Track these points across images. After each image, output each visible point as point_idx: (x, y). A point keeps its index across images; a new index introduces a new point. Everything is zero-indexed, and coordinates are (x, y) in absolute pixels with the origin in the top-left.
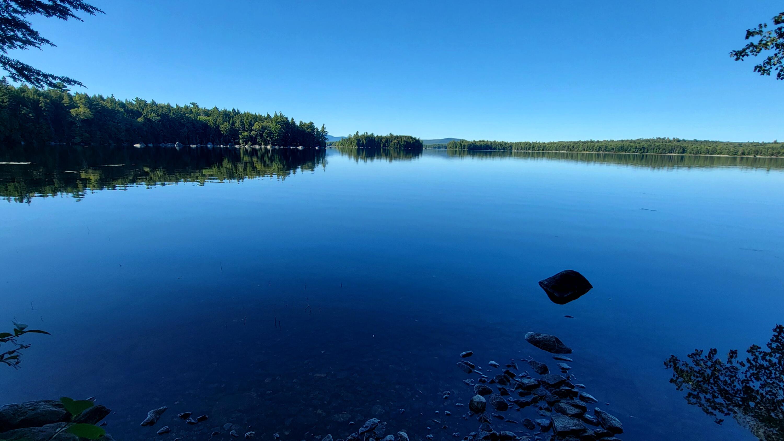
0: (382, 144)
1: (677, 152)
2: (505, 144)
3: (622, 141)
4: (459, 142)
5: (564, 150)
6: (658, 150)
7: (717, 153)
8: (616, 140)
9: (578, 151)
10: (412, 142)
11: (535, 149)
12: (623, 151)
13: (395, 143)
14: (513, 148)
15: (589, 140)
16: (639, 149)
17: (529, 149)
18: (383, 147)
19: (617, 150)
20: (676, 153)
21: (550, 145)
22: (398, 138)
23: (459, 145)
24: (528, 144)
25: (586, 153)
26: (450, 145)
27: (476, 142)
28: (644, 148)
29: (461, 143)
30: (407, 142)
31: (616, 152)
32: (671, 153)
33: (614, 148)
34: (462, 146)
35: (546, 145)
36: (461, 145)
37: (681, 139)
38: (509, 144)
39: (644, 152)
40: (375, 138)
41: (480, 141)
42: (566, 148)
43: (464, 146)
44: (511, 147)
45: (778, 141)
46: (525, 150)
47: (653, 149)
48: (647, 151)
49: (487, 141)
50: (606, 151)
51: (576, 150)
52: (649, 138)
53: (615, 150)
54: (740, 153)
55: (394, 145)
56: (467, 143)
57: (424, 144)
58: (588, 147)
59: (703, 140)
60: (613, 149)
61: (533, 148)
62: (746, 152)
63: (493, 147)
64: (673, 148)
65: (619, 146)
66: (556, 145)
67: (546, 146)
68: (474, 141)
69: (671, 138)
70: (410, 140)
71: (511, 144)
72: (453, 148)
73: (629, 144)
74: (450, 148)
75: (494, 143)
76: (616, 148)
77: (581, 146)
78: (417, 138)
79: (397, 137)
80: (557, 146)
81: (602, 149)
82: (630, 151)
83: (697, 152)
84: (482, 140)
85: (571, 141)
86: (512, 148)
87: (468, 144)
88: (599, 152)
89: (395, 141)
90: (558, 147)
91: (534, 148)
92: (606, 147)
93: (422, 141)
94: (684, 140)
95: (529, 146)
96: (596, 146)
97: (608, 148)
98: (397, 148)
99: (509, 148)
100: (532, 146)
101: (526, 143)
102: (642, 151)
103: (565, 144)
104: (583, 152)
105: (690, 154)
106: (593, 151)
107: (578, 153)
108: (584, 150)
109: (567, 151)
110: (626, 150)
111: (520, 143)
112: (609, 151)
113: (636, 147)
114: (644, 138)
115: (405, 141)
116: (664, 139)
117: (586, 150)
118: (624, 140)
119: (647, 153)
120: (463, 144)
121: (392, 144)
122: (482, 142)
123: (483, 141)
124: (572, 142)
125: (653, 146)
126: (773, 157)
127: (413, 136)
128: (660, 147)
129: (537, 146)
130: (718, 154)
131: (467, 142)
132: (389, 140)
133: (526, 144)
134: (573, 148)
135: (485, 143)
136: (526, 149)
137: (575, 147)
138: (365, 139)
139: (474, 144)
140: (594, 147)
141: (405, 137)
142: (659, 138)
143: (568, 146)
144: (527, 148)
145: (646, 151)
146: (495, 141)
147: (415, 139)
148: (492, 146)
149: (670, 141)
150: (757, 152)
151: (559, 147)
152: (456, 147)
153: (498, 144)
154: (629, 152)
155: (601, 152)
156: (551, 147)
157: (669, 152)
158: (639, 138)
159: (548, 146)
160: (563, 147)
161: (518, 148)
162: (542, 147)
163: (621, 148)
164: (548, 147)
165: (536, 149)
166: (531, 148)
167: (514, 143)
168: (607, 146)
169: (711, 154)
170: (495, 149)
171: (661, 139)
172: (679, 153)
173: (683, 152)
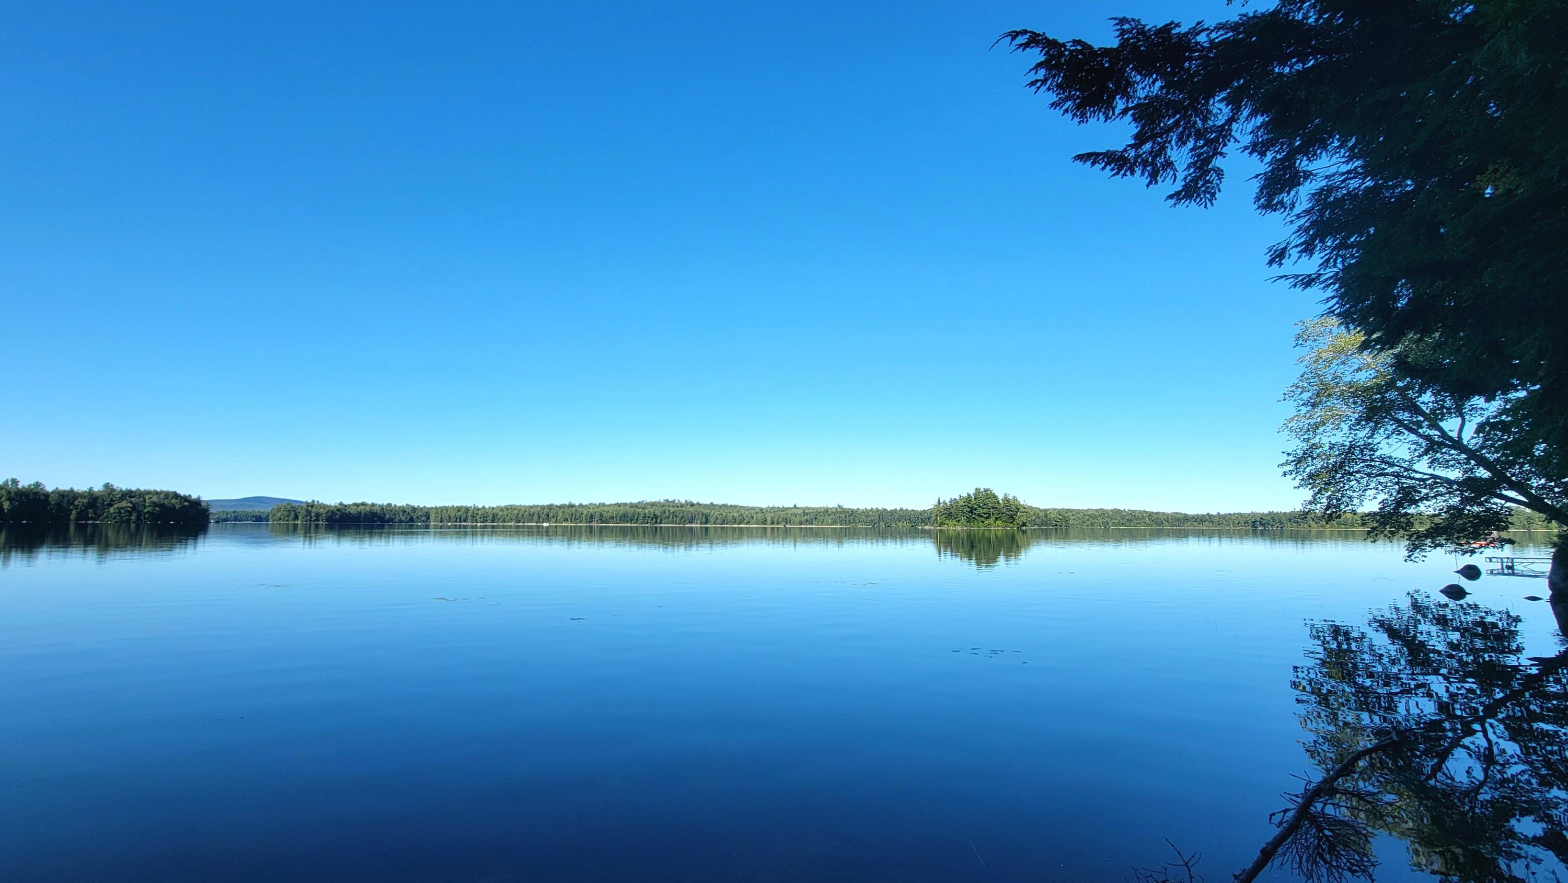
0: (74, 512)
1: (699, 521)
2: (414, 509)
3: (619, 505)
4: (304, 505)
5: (531, 521)
6: (675, 518)
7: (745, 521)
8: (609, 503)
9: (556, 522)
10: (178, 506)
11: (476, 520)
12: (627, 522)
13: (122, 508)
14: (432, 518)
15: (567, 503)
16: (649, 517)
17: (465, 521)
18: (78, 519)
19: (618, 519)
20: (697, 524)
21: (505, 512)
22: (131, 497)
23: (303, 512)
24: (463, 510)
25: (571, 526)
26: (279, 514)
27: (346, 506)
28: (656, 517)
29: (310, 508)
30: (162, 506)
31: (618, 523)
32: (692, 522)
33: (614, 516)
34: (313, 514)
35: (498, 512)
36: (309, 512)
37: (695, 502)
38: (421, 509)
39: (656, 523)
40: (47, 495)
41: (357, 505)
42: (536, 517)
43: (318, 515)
44: (426, 516)
45: (798, 506)
46: (456, 522)
47: (669, 517)
48: (661, 521)
49: (373, 505)
50: (602, 521)
51: (554, 520)
52: (654, 501)
53: (615, 519)
54: (769, 521)
55: (120, 513)
56: (324, 508)
57: (212, 510)
58: (572, 515)
59: (721, 503)
60: (613, 518)
61: (473, 517)
62: (775, 520)
63: (387, 516)
64: (693, 515)
65: (620, 512)
66: (516, 512)
67: (497, 515)
68: (341, 504)
69: (683, 501)
70: (174, 501)
71: (427, 511)
72: (288, 521)
73: (634, 511)
74: (280, 519)
75: (388, 509)
76: (616, 517)
77: (560, 514)
78: (194, 496)
79: (129, 494)
80: (518, 514)
81: (596, 519)
82: (637, 520)
83: (723, 522)
84: (359, 501)
85: (536, 504)
86: (428, 518)
87: (327, 510)
88: (591, 524)
89: (124, 504)
90: (520, 516)
91: (475, 518)
92: (601, 515)
93: (207, 502)
94: (698, 504)
95: (465, 515)
96: (585, 512)
97: (604, 516)
98: (128, 521)
99: (423, 519)
100: (470, 513)
101: (459, 509)
102: (654, 520)
103: (532, 511)
104: (564, 524)
105: (715, 524)
106: (581, 522)
107: (556, 526)
108: (566, 520)
109: (537, 522)
110: (632, 520)
111: (446, 509)
112: (606, 522)
113: (645, 514)
114: (648, 501)
115: (155, 504)
116: (673, 502)
117: (569, 520)
118: (621, 504)
119: (660, 523)
120: (314, 510)
121: (112, 510)
122: (363, 507)
123: (363, 504)
124: (538, 506)
125: (667, 513)
126: (802, 526)
127: (182, 492)
128: (677, 514)
129: (480, 514)
130: (747, 524)
131: (324, 506)
132: (100, 500)
133: (459, 511)
134: (548, 516)
135: (368, 509)
136: (458, 520)
137: (551, 515)
138: (10, 499)
139: (343, 511)
140: (583, 516)
141: (156, 493)
142: (667, 501)
143: (538, 514)
144: (460, 519)
145: (658, 521)
146: (390, 505)
147: (186, 499)
148: (385, 515)
149: (682, 506)
150: (786, 521)
151: (523, 515)
152: (296, 518)
153: (397, 509)
154: (636, 523)
155: (594, 524)
156: (507, 516)
157: (689, 523)
158: (641, 500)
159: (501, 514)
160: (530, 515)
161: (441, 518)
162: (491, 516)
163: (624, 517)
164: (502, 516)
165: (479, 520)
166: (470, 518)
167: (432, 508)
168: (602, 513)
169: (739, 523)
170: (391, 520)
171: (670, 502)
172: (701, 523)
173: (707, 522)
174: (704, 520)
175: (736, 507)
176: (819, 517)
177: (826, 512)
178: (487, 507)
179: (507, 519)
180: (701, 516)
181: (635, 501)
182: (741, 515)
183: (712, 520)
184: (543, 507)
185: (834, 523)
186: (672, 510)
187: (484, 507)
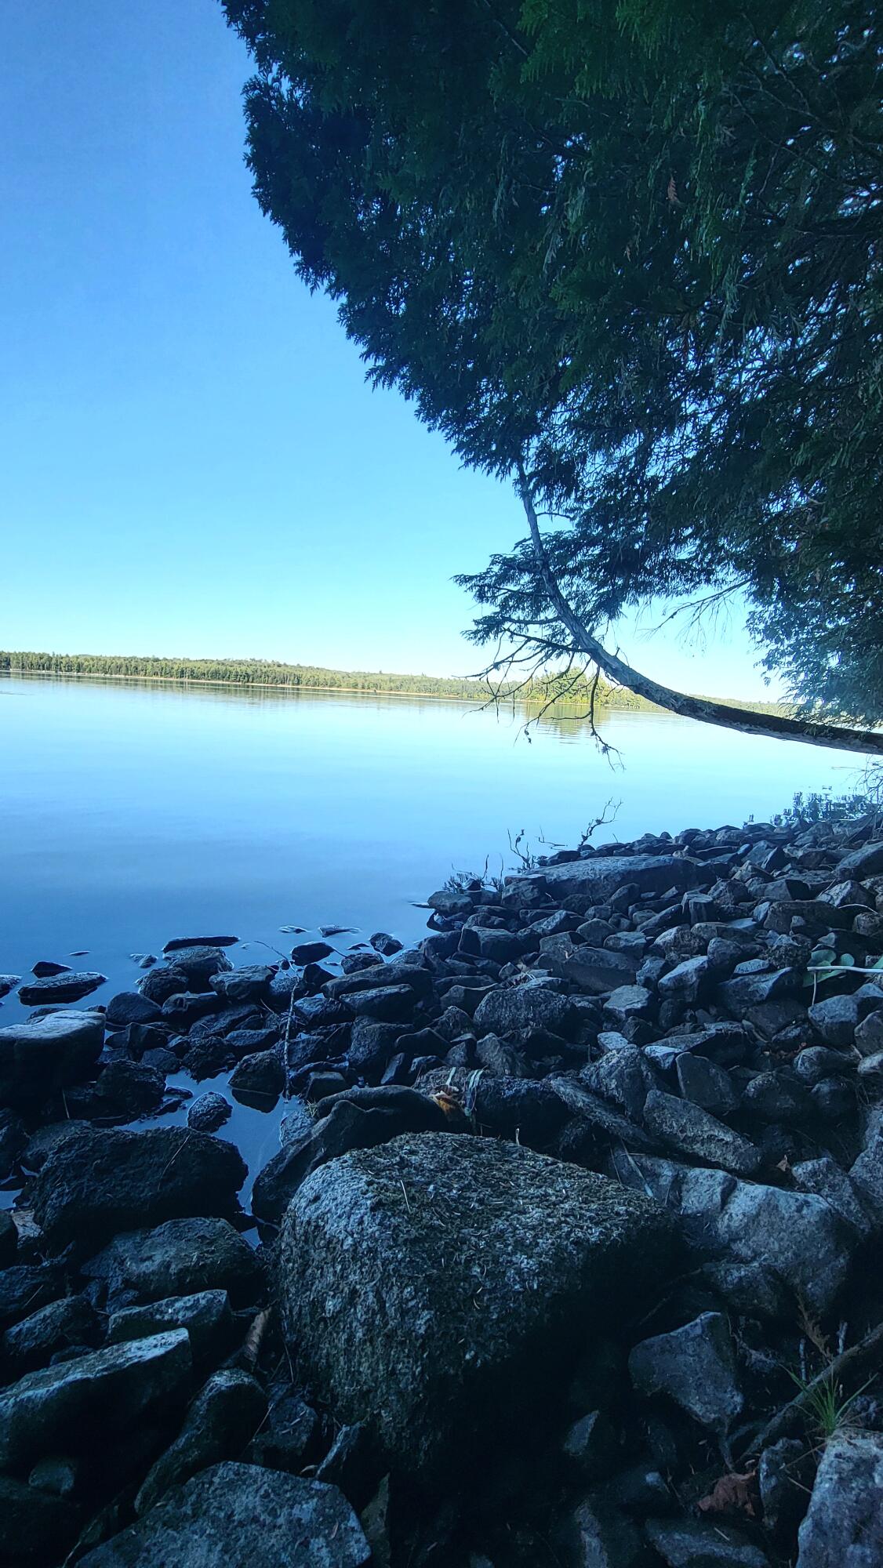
1: (291, 681)
3: (205, 661)
6: (265, 677)
8: (194, 659)
9: (145, 674)
12: (219, 678)
14: (12, 663)
16: (241, 675)
17: (48, 669)
19: (210, 675)
20: (289, 684)
21: (91, 662)
24: (46, 658)
25: (161, 680)
28: (248, 675)
31: (209, 679)
32: (284, 682)
33: (205, 671)
35: (82, 661)
37: (282, 662)
39: (248, 681)
42: (124, 669)
45: (383, 671)
46: (39, 668)
47: (261, 676)
48: (253, 678)
50: (194, 678)
51: (143, 673)
52: (240, 659)
54: (360, 686)
59: (308, 665)
60: (204, 674)
61: (57, 665)
62: (366, 685)
66: (102, 662)
67: (83, 664)
69: (270, 662)
73: (224, 668)
76: (207, 672)
77: (149, 667)
80: (105, 665)
81: (187, 674)
82: (229, 677)
83: (315, 684)
86: (8, 663)
88: (182, 679)
90: (107, 667)
91: (59, 666)
92: (192, 671)
94: (285, 665)
95: (47, 662)
96: (176, 667)
97: (195, 671)
100: (53, 661)
101: (40, 656)
102: (246, 678)
104: (155, 678)
105: (307, 685)
106: (171, 676)
107: (146, 679)
108: (156, 674)
109: (127, 674)
111: (27, 655)
112: (197, 678)
113: (235, 672)
114: (235, 659)
116: (260, 661)
117: (159, 673)
118: (207, 660)
119: (252, 682)
124: (121, 657)
125: (259, 673)
126: (391, 692)
129: (64, 662)
133: (41, 658)
134: (135, 668)
136: (41, 666)
137: (140, 668)
140: (173, 670)
142: (253, 660)
144: (43, 666)
145: (251, 680)
149: (270, 665)
151: (110, 666)
154: (228, 680)
155: (186, 679)
156: (93, 666)
157: (282, 682)
158: (227, 658)
159: (86, 663)
160: (117, 667)
161: (22, 664)
162: (76, 665)
163: (215, 675)
165: (63, 668)
166: (53, 667)
167: (10, 653)
168: (191, 668)
169: (330, 686)
171: (257, 661)
172: (293, 684)
173: (298, 684)
174: (296, 681)
175: (322, 669)
176: (404, 684)
177: (412, 679)
178: (70, 656)
179: (93, 669)
180: (292, 678)
181: (221, 658)
182: (332, 678)
183: (304, 682)
184: (125, 659)
185: (419, 690)
186: (264, 670)
187: (67, 656)
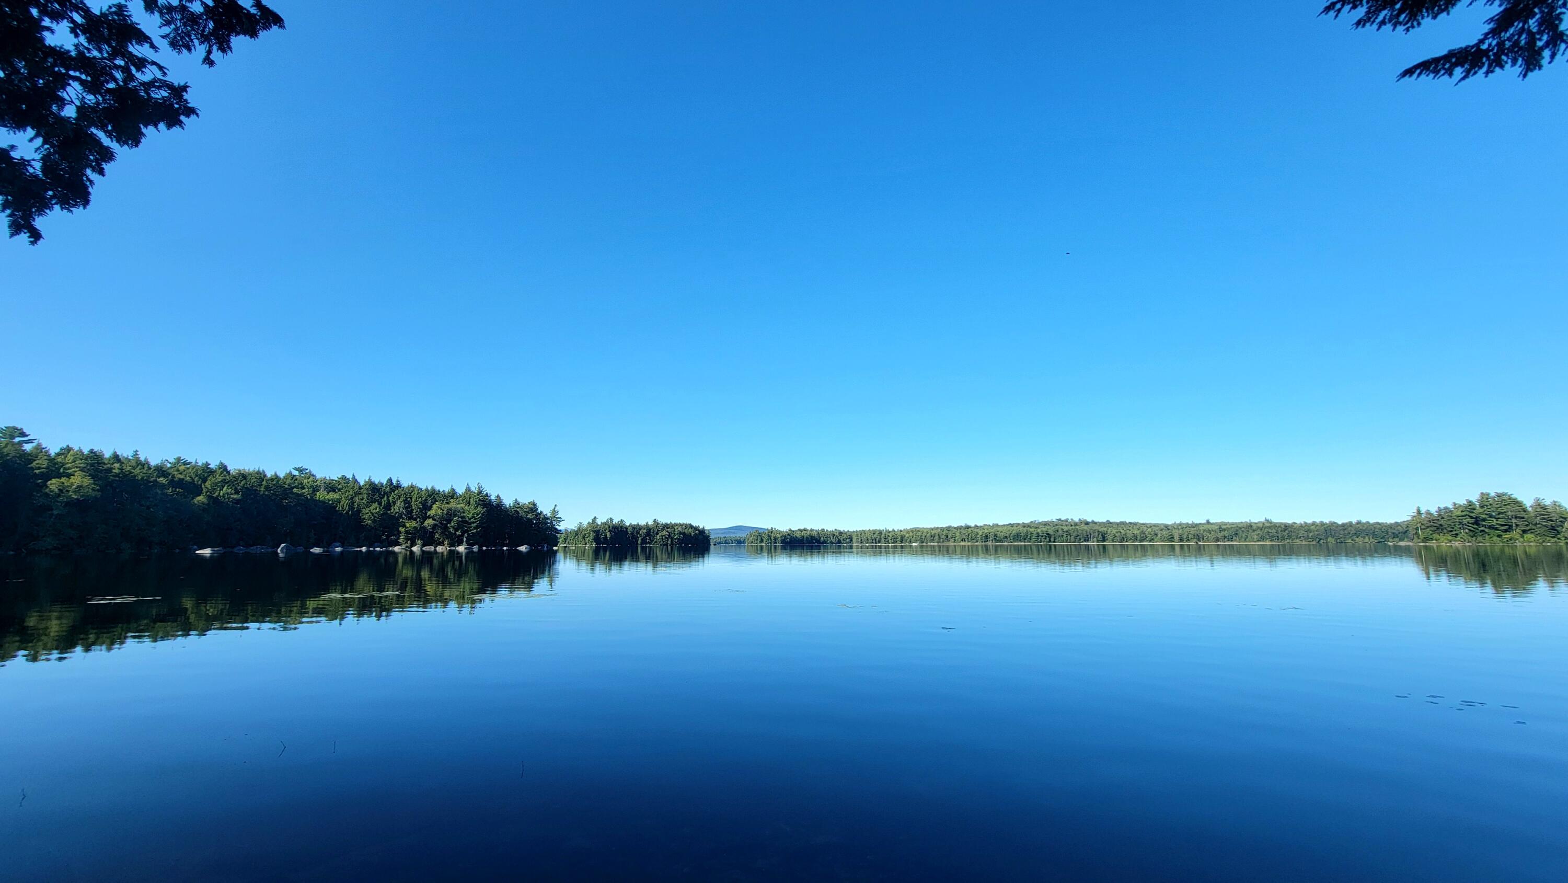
0: (640, 539)
1: (1095, 539)
2: (841, 533)
3: (1011, 525)
4: (766, 531)
5: (933, 541)
6: (1069, 537)
7: (1147, 539)
8: (1002, 524)
9: (954, 542)
10: (693, 534)
11: (888, 541)
12: (1021, 541)
13: (663, 536)
14: (854, 540)
15: (963, 525)
16: (1042, 536)
17: (879, 542)
18: (642, 543)
19: (1012, 538)
20: (1094, 542)
21: (911, 534)
22: (667, 528)
23: (766, 537)
25: (968, 545)
26: (751, 538)
27: (793, 531)
28: (1049, 536)
29: (770, 533)
30: (684, 534)
31: (1011, 542)
32: (1088, 540)
33: (1008, 535)
34: (772, 538)
35: (905, 534)
36: (770, 537)
37: (1089, 520)
38: (846, 533)
39: (1050, 541)
40: (627, 528)
41: (800, 530)
42: (937, 537)
43: (775, 539)
44: (849, 538)
45: (1211, 521)
46: (873, 543)
47: (1062, 536)
48: (1055, 539)
49: (812, 530)
50: (997, 541)
51: (952, 540)
52: (1046, 520)
53: (1009, 539)
54: (1177, 538)
55: (662, 539)
56: (779, 534)
57: (712, 537)
58: (969, 535)
59: (1118, 521)
60: (1006, 537)
61: (886, 539)
62: (1185, 537)
63: (822, 539)
64: (1088, 533)
65: (1013, 532)
66: (920, 533)
67: (905, 536)
68: (790, 530)
69: (1076, 520)
70: (690, 530)
71: (850, 534)
72: (757, 543)
73: (1027, 531)
74: (752, 542)
75: (822, 533)
76: (1010, 536)
77: (958, 534)
78: (701, 527)
79: (666, 526)
81: (991, 539)
82: (1031, 539)
83: (1122, 540)
84: (802, 528)
85: (936, 527)
86: (851, 540)
87: (781, 534)
88: (986, 544)
89: (664, 533)
90: (923, 537)
91: (887, 540)
92: (996, 535)
93: (709, 530)
94: (1093, 522)
95: (879, 537)
96: (980, 533)
97: (998, 536)
98: (667, 544)
99: (847, 541)
100: (883, 536)
101: (874, 532)
102: (1048, 539)
103: (933, 532)
104: (962, 544)
105: (1113, 542)
106: (977, 541)
107: (955, 545)
108: (963, 540)
109: (938, 543)
110: (1025, 539)
111: (863, 532)
112: (1000, 541)
113: (1038, 533)
114: (1040, 521)
115: (680, 533)
116: (1066, 521)
117: (966, 540)
118: (1014, 524)
119: (1054, 542)
120: (773, 535)
121: (658, 537)
122: (805, 532)
123: (805, 530)
124: (938, 528)
125: (1060, 532)
126: (1219, 543)
127: (694, 524)
128: (1071, 532)
129: (891, 536)
130: (1150, 541)
131: (780, 532)
132: (652, 531)
133: (874, 534)
134: (947, 537)
135: (808, 533)
136: (874, 541)
137: (949, 536)
138: (610, 531)
139: (792, 535)
140: (978, 536)
141: (681, 525)
142: (1060, 520)
143: (939, 535)
144: (876, 540)
145: (1052, 539)
146: (823, 530)
147: (696, 529)
148: (820, 538)
149: (1076, 524)
150: (1198, 537)
151: (926, 536)
152: (762, 541)
153: (829, 533)
154: (1030, 542)
155: (990, 543)
156: (913, 537)
157: (1085, 541)
158: (1033, 520)
159: (907, 535)
160: (932, 536)
161: (861, 540)
162: (900, 537)
163: (1017, 537)
164: (908, 537)
165: (890, 541)
166: (883, 540)
167: (854, 532)
168: (996, 533)
169: (1141, 541)
170: (825, 542)
171: (1063, 521)
172: (1098, 541)
173: (1104, 540)
174: (1100, 537)
175: (1135, 524)
176: (1241, 533)
177: (1250, 527)
178: (896, 530)
179: (913, 540)
180: (1097, 534)
181: (1027, 521)
182: (1143, 532)
183: (1110, 538)
184: (942, 529)
185: (1262, 539)
186: (1066, 528)
187: (894, 531)
